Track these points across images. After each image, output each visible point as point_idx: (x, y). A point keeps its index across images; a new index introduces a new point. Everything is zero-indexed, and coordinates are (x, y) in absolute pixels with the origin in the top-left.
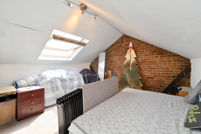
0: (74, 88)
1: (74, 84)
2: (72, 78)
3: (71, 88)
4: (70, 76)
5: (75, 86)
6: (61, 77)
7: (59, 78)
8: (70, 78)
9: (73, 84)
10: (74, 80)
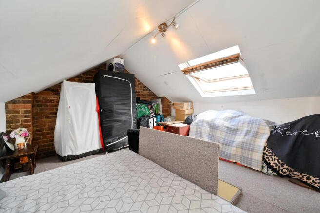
0: (232, 146)
1: (235, 140)
2: (235, 127)
3: (223, 144)
4: (233, 124)
5: (234, 144)
6: (212, 121)
7: (208, 123)
8: (230, 126)
9: (232, 140)
10: (238, 132)
